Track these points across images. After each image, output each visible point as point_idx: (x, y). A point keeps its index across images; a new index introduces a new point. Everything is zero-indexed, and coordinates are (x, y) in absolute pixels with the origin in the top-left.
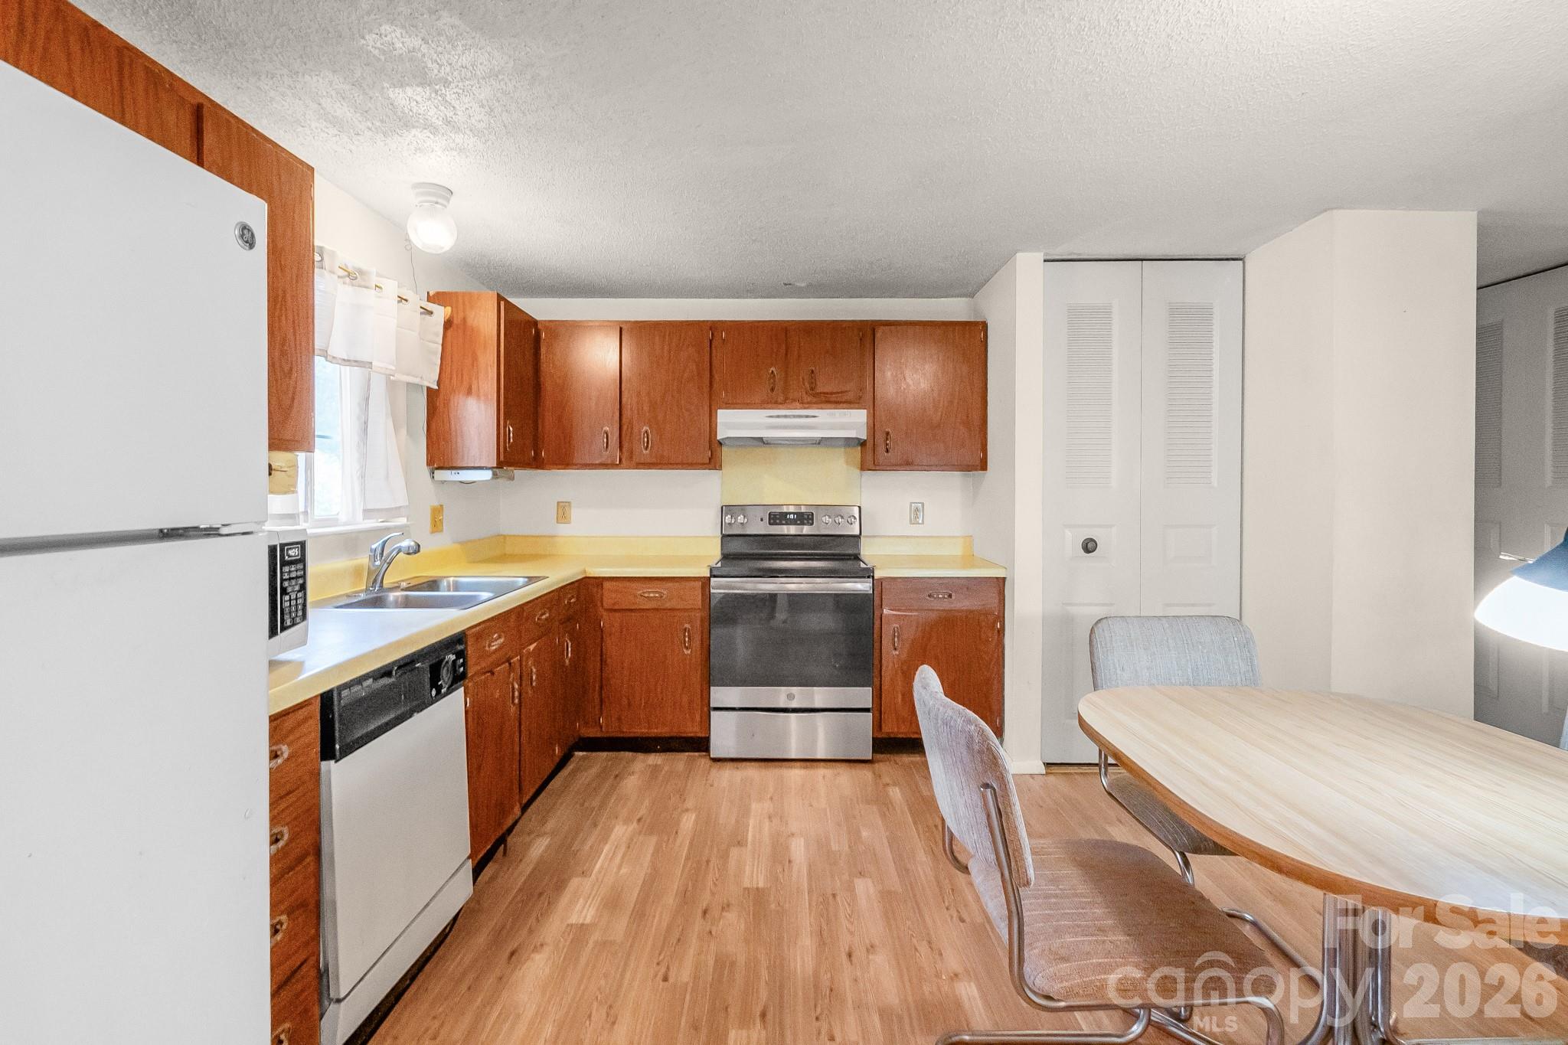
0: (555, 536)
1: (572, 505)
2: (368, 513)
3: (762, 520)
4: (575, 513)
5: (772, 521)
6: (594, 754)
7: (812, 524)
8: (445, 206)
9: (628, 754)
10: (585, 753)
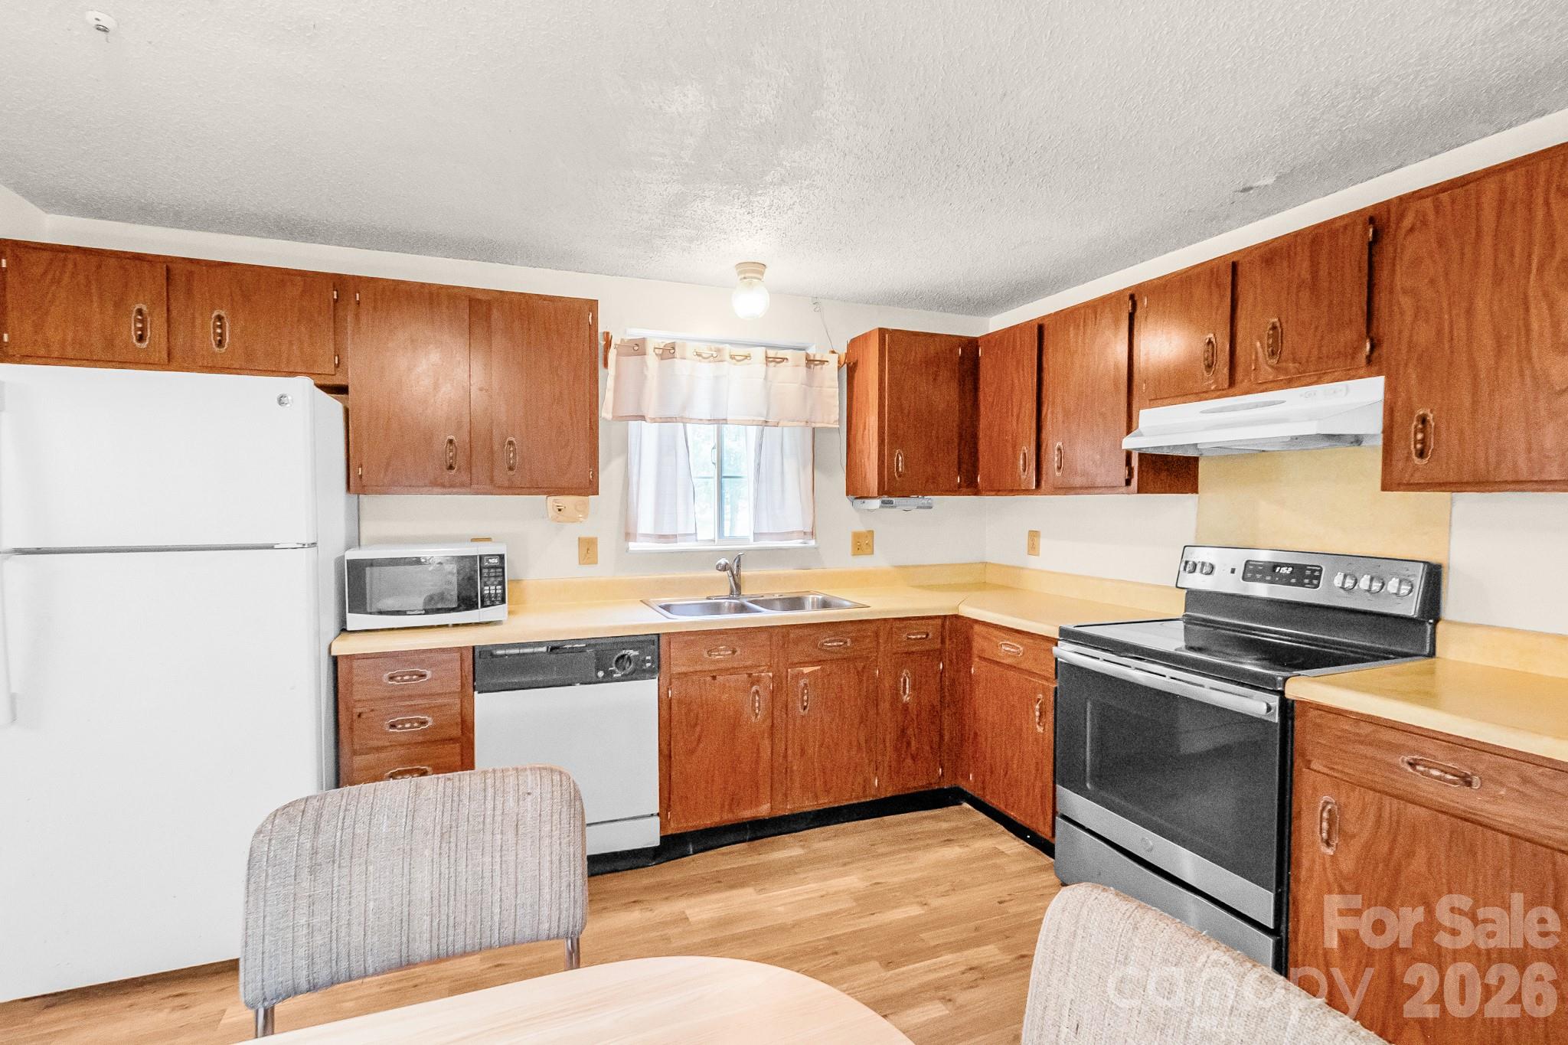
0: (1022, 568)
1: (1042, 535)
2: (757, 536)
3: (1233, 571)
4: (1043, 543)
5: (1249, 575)
6: (977, 811)
7: (1317, 586)
8: (760, 279)
9: (1001, 828)
10: (970, 807)
